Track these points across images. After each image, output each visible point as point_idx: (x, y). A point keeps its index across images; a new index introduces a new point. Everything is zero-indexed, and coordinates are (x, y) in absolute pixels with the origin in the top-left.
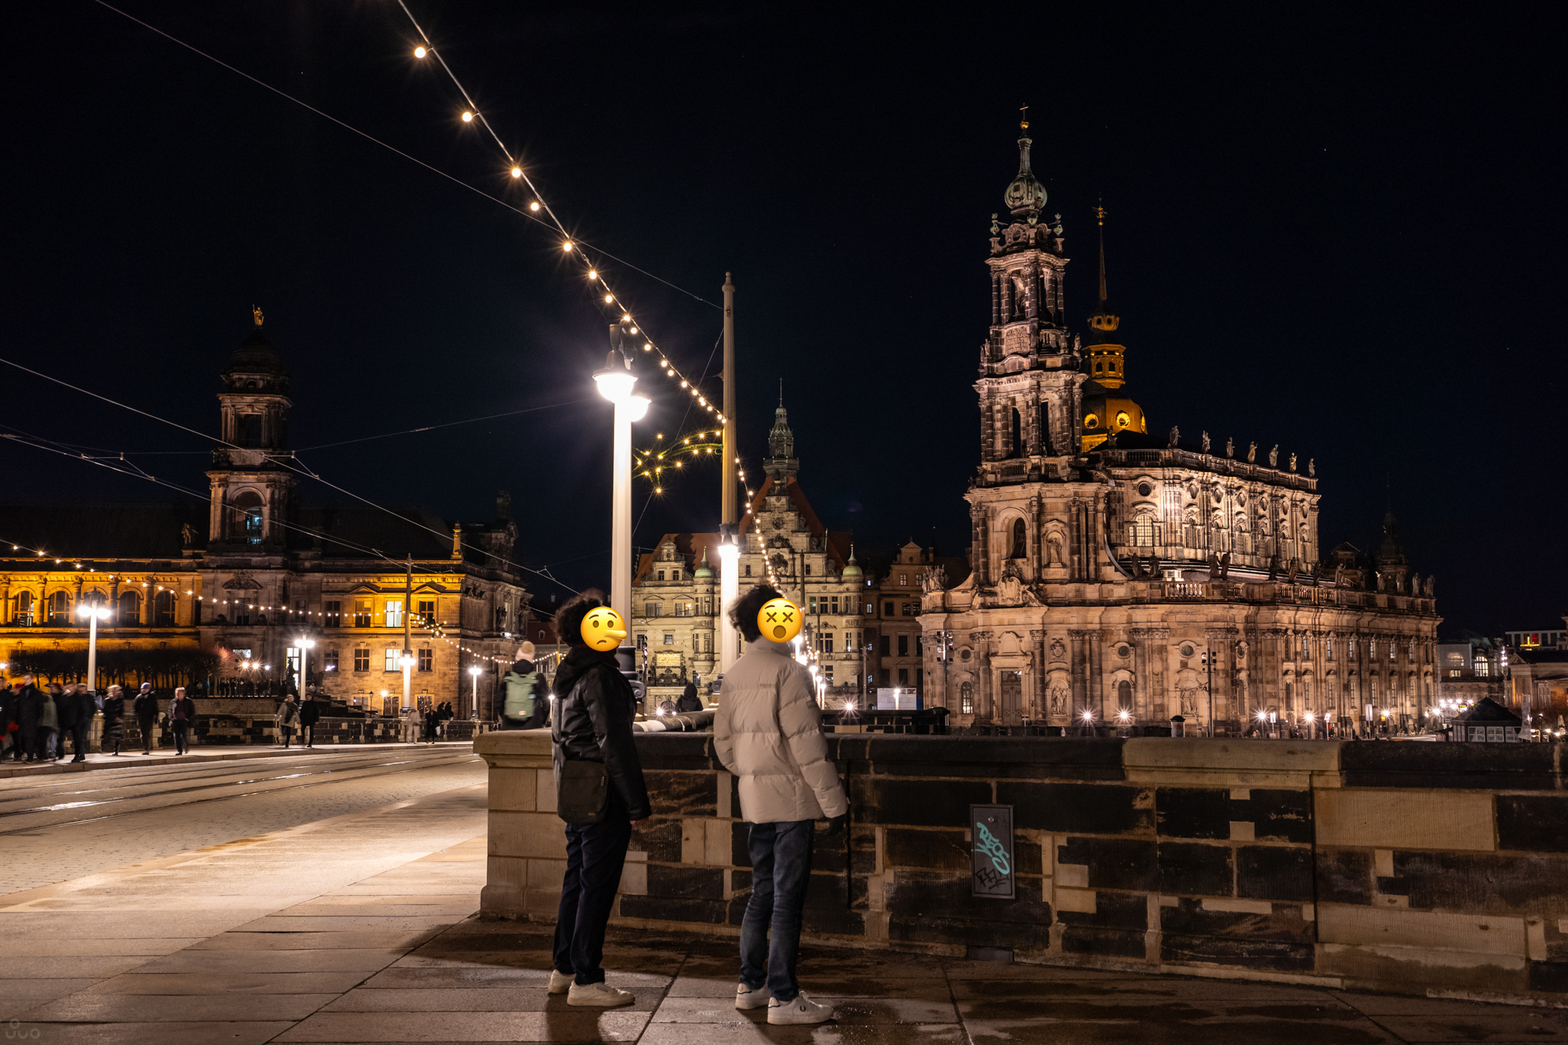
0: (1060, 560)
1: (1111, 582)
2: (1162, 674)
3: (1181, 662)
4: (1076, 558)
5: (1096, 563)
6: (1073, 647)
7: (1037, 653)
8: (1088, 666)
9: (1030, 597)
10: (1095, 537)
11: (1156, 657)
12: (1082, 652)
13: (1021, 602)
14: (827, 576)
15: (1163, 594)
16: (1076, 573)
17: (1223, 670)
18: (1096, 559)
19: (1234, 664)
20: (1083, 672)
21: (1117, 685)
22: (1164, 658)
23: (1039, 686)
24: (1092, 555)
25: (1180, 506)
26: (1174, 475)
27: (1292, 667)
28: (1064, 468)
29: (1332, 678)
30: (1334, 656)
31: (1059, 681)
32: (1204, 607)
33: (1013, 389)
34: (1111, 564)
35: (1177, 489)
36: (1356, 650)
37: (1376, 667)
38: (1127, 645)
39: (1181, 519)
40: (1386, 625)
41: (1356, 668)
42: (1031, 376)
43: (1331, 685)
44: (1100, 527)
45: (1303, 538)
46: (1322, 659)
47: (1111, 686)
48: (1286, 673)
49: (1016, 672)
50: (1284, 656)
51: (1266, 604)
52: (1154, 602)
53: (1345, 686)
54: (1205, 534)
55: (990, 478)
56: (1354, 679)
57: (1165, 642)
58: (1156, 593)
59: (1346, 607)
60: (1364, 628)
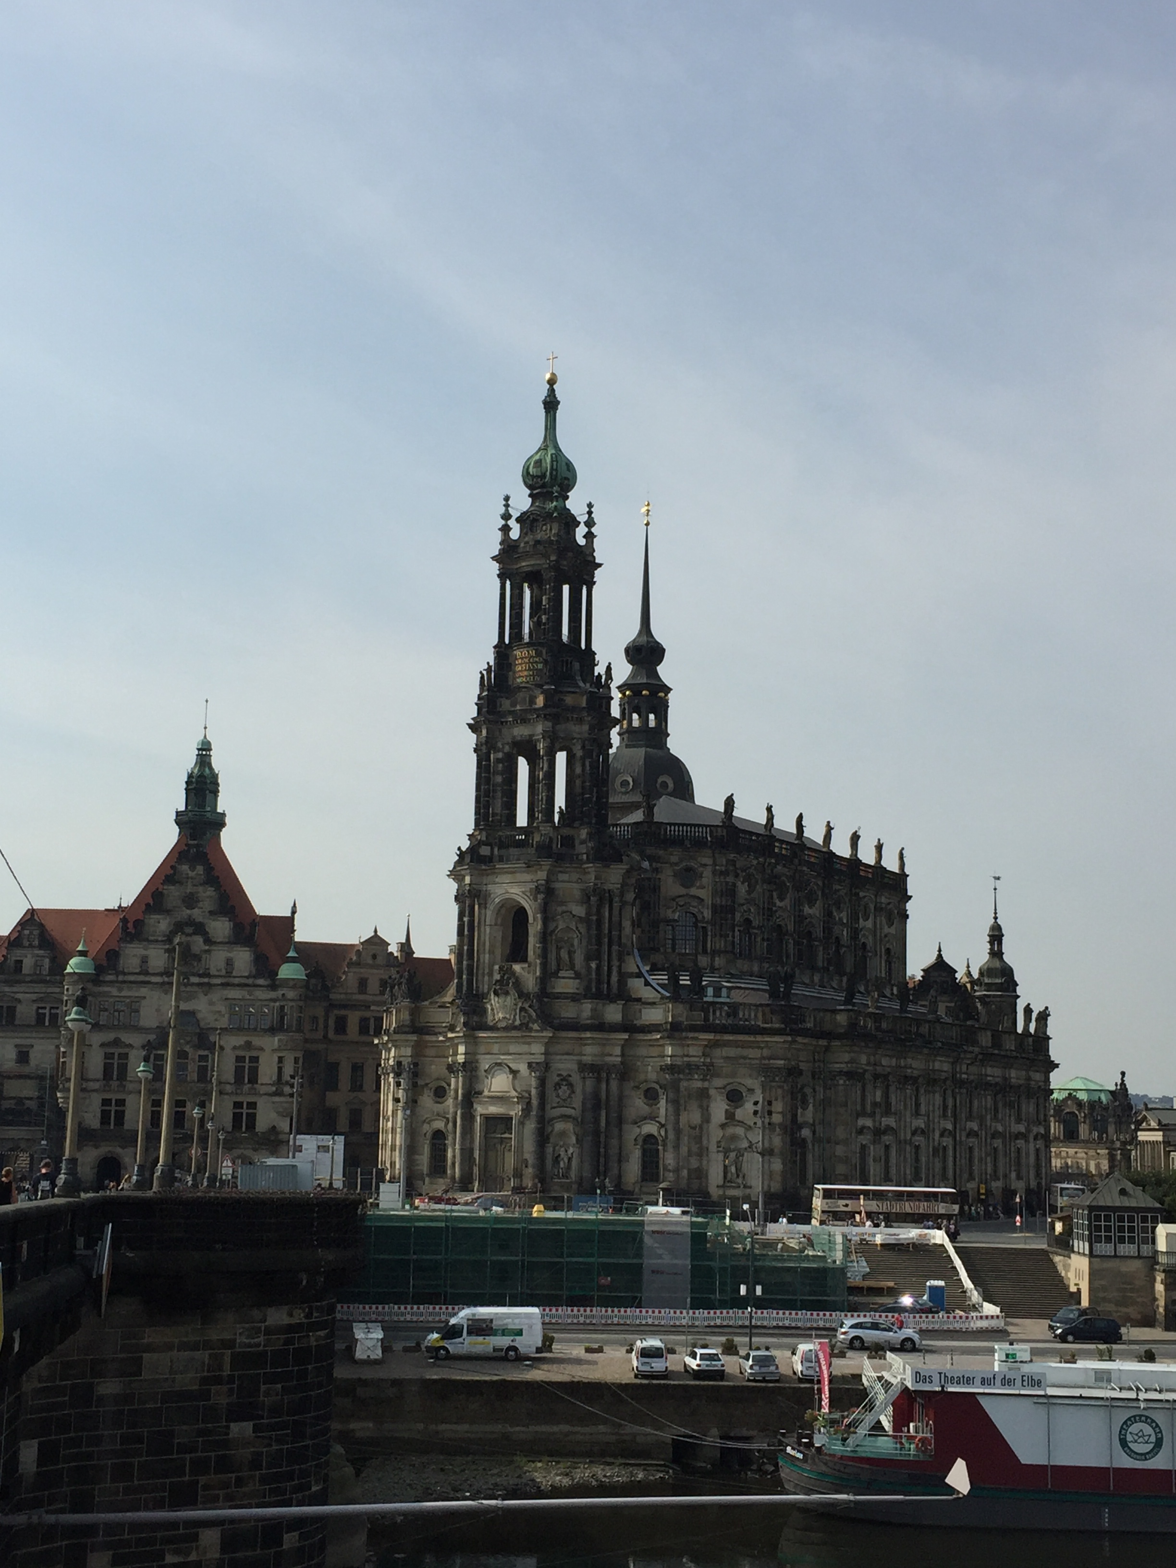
0: (572, 967)
1: (639, 1000)
2: (701, 1127)
3: (727, 1111)
4: (593, 965)
5: (620, 972)
6: (584, 1085)
8: (603, 1113)
9: (530, 1016)
10: (620, 937)
11: (694, 1106)
12: (596, 1095)
13: (518, 1023)
14: (255, 977)
15: (706, 1019)
16: (593, 985)
17: (780, 1125)
18: (620, 967)
19: (794, 1116)
20: (597, 1121)
23: (537, 1138)
24: (615, 963)
25: (734, 902)
26: (728, 861)
27: (869, 1123)
28: (583, 842)
29: (919, 1139)
30: (923, 1109)
31: (563, 1134)
32: (759, 1038)
33: (520, 732)
34: (640, 975)
35: (730, 879)
36: (950, 1102)
37: (974, 1126)
38: (657, 1087)
39: (733, 919)
40: (989, 1071)
41: (950, 1127)
42: (545, 715)
43: (917, 1148)
44: (627, 924)
45: (888, 951)
46: (908, 1114)
47: (633, 1142)
48: (861, 1131)
49: (507, 1120)
50: (859, 1108)
51: (839, 1037)
52: (693, 1028)
53: (936, 1150)
54: (763, 939)
55: (485, 851)
56: (947, 1141)
57: (706, 1084)
58: (698, 1018)
59: (940, 1044)
60: (961, 1073)
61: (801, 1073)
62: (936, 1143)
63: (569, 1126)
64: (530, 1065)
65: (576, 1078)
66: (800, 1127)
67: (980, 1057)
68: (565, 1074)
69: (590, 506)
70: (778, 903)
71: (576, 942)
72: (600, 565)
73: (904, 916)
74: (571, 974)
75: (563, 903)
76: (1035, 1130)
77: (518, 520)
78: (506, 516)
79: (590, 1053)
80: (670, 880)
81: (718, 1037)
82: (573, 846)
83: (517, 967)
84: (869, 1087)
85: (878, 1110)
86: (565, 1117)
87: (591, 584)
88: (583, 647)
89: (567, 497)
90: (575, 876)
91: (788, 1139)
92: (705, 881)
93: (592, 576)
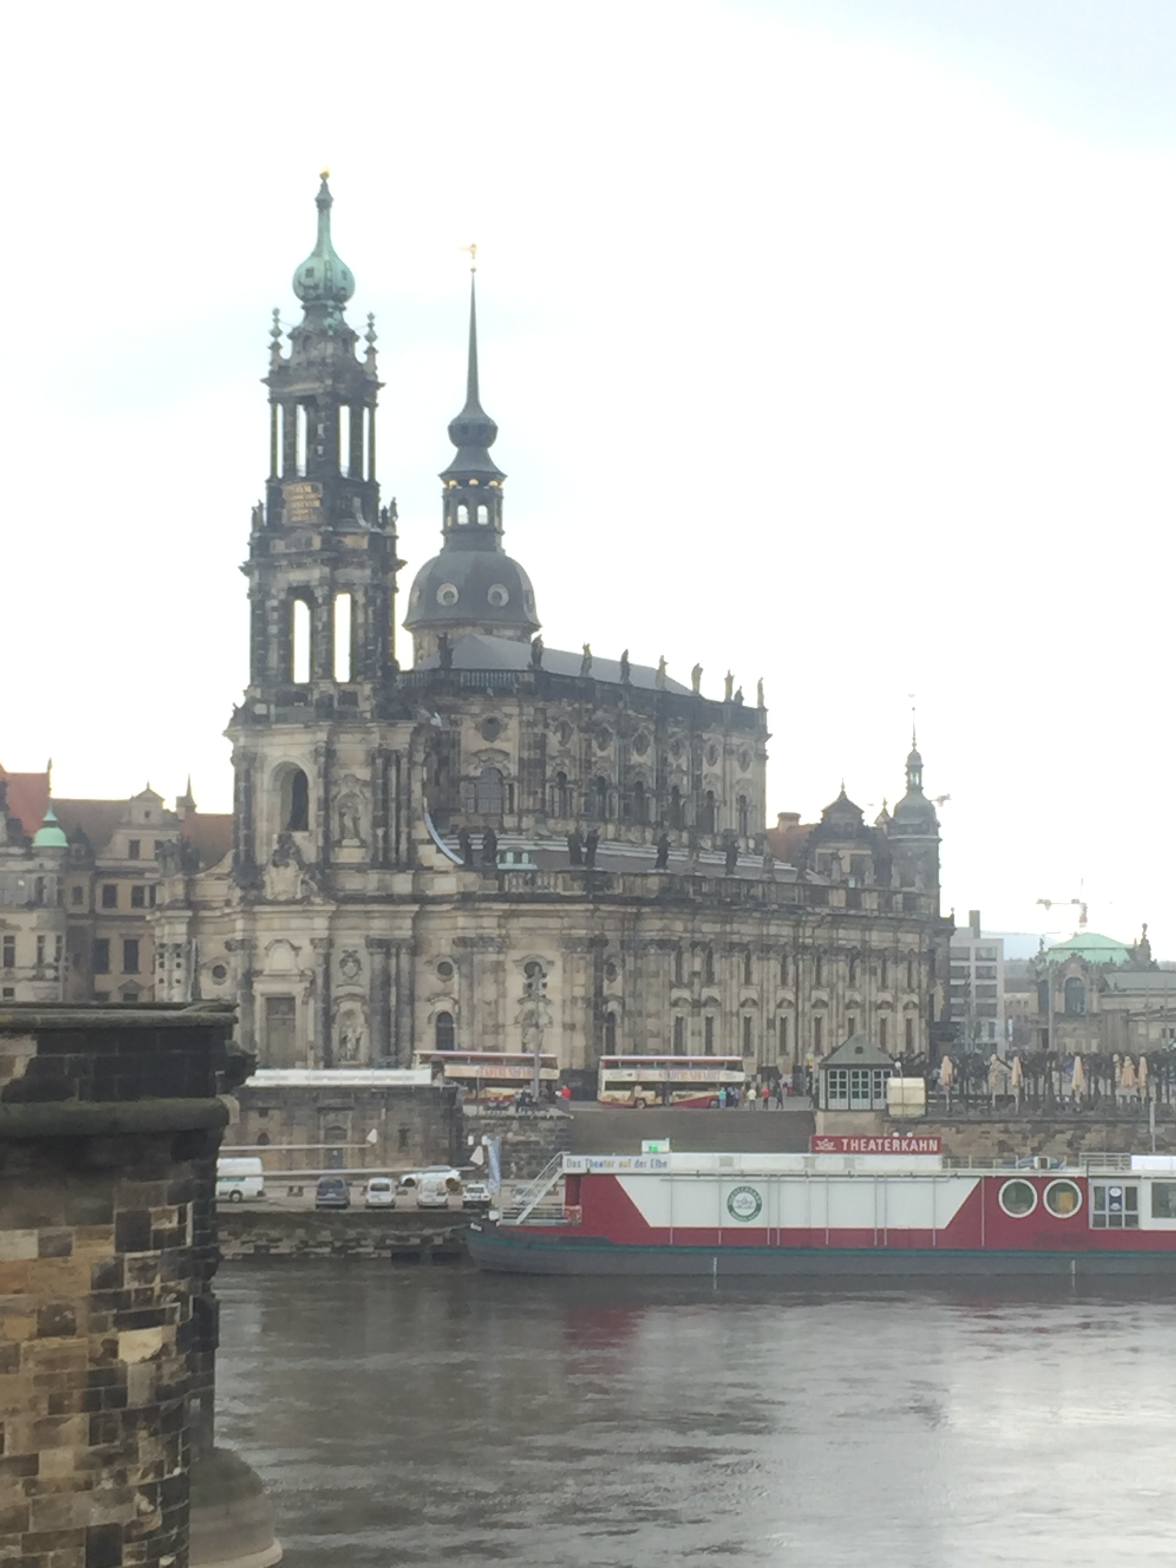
0: (357, 834)
1: (430, 868)
2: (496, 1002)
3: (524, 984)
4: (380, 832)
5: (409, 839)
6: (372, 962)
7: (320, 971)
8: (393, 990)
9: (312, 889)
10: (409, 800)
11: (489, 978)
12: (385, 970)
13: (299, 896)
14: (7, 845)
15: (501, 887)
16: (380, 854)
17: (582, 998)
18: (409, 834)
19: (599, 989)
20: (386, 998)
21: (434, 1019)
22: (500, 980)
23: (321, 1019)
24: (404, 829)
25: (543, 754)
26: (536, 710)
27: (686, 994)
28: (367, 698)
29: (748, 1011)
30: (755, 978)
31: (350, 1014)
32: (558, 907)
33: (297, 577)
34: (431, 841)
35: (539, 730)
36: (791, 969)
37: (824, 995)
38: (450, 961)
39: (544, 774)
40: (842, 933)
41: (791, 997)
42: (322, 560)
43: (748, 1021)
44: (417, 787)
45: (742, 799)
46: (735, 981)
47: (426, 1020)
48: (675, 1004)
49: (289, 1000)
50: (673, 979)
51: (650, 903)
52: (487, 898)
53: (771, 1024)
54: (580, 795)
55: (260, 709)
56: (789, 1013)
57: (502, 957)
58: (492, 885)
59: (775, 907)
60: (804, 937)
61: (606, 943)
62: (771, 1017)
63: (356, 1006)
64: (312, 941)
65: (363, 955)
66: (606, 1001)
67: (829, 918)
68: (351, 950)
69: (371, 317)
70: (599, 753)
71: (361, 808)
72: (383, 385)
73: (763, 757)
74: (356, 842)
75: (344, 766)
76: (905, 998)
77: (291, 336)
78: (276, 333)
79: (378, 927)
80: (472, 732)
81: (514, 907)
82: (355, 703)
83: (298, 837)
84: (686, 956)
85: (696, 980)
86: (352, 996)
87: (373, 406)
88: (366, 477)
89: (344, 309)
90: (359, 736)
91: (591, 1013)
92: (510, 732)
93: (374, 396)
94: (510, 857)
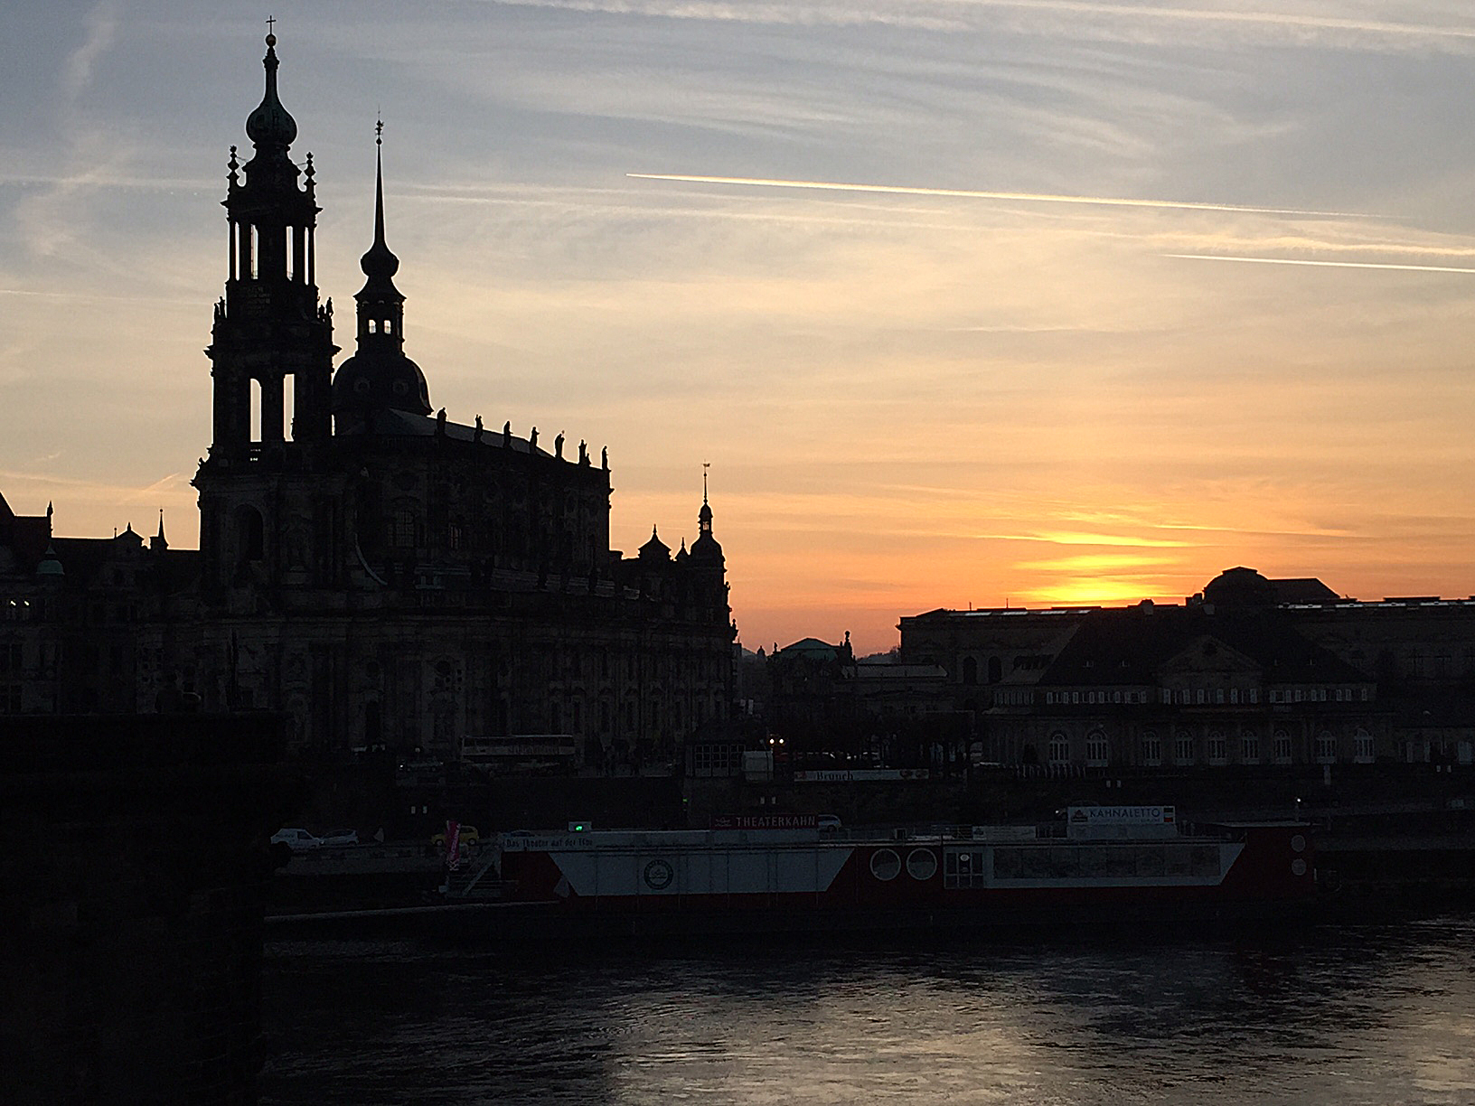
0: (302, 562)
1: (361, 589)
2: (414, 693)
3: (436, 679)
4: (321, 560)
5: (344, 566)
6: (314, 662)
7: (272, 669)
8: (332, 686)
9: (265, 605)
10: (343, 535)
11: (408, 674)
12: (325, 670)
13: (255, 611)
14: (15, 573)
15: (418, 603)
16: (321, 577)
17: (481, 689)
18: (344, 562)
19: (495, 681)
20: (326, 693)
21: (364, 707)
22: (417, 676)
24: (339, 558)
25: (447, 501)
26: (441, 466)
27: (560, 685)
28: (310, 455)
29: (606, 698)
30: (610, 672)
31: (296, 703)
32: (462, 618)
33: (252, 359)
34: (361, 567)
35: (443, 482)
38: (377, 661)
39: (447, 516)
40: (671, 638)
42: (272, 346)
43: (605, 705)
44: (349, 525)
46: (595, 675)
47: (358, 708)
48: (552, 692)
50: (551, 673)
51: (533, 615)
52: (407, 612)
53: (621, 707)
54: (474, 533)
55: (222, 464)
56: (632, 699)
57: (418, 658)
58: (411, 603)
59: (624, 618)
60: (645, 641)
61: (499, 646)
62: (622, 701)
63: (301, 697)
64: (266, 647)
65: (307, 657)
66: (500, 691)
67: (663, 627)
68: (297, 653)
69: (309, 156)
71: (305, 541)
72: (320, 209)
73: (607, 506)
74: (301, 568)
75: (292, 508)
77: (244, 169)
78: (233, 165)
79: (319, 635)
80: (390, 484)
81: (428, 618)
82: (300, 459)
83: (255, 564)
84: (560, 656)
85: (568, 675)
86: (298, 690)
87: (312, 227)
88: (307, 283)
89: (288, 149)
90: (303, 485)
91: (488, 701)
92: (420, 484)
93: (313, 219)
94: (423, 579)
